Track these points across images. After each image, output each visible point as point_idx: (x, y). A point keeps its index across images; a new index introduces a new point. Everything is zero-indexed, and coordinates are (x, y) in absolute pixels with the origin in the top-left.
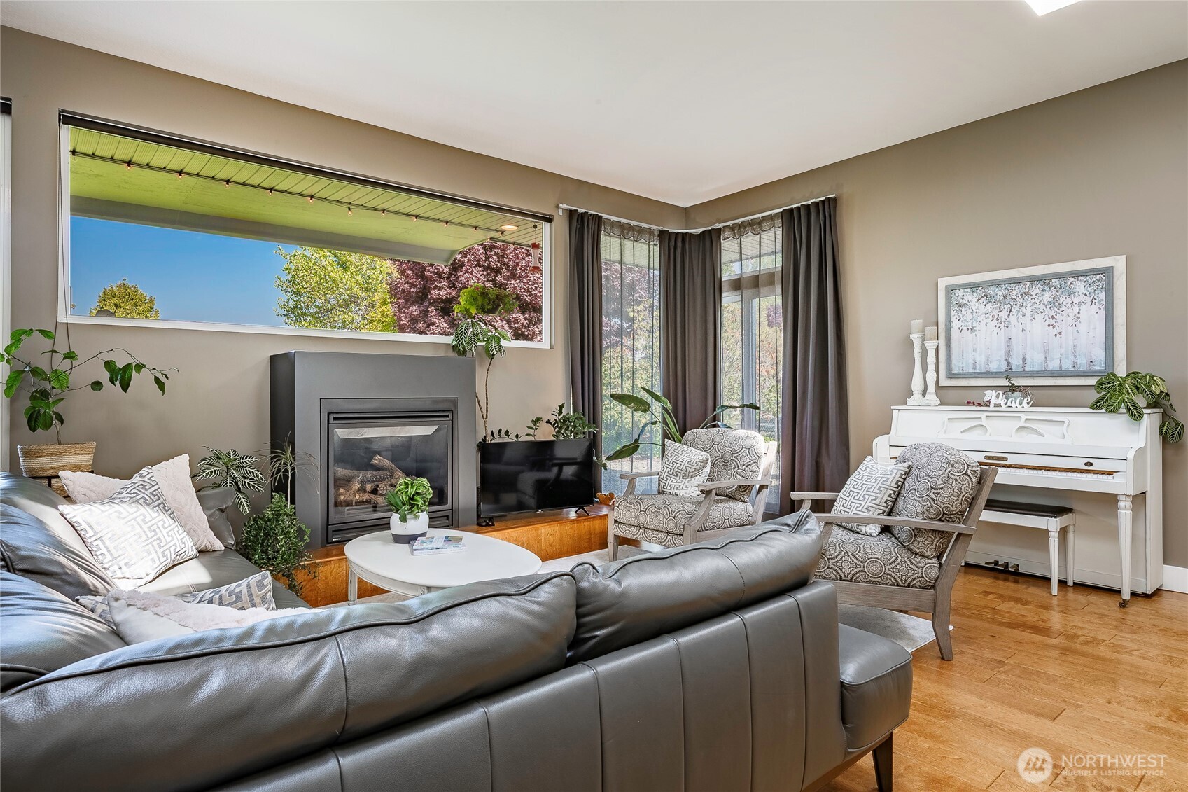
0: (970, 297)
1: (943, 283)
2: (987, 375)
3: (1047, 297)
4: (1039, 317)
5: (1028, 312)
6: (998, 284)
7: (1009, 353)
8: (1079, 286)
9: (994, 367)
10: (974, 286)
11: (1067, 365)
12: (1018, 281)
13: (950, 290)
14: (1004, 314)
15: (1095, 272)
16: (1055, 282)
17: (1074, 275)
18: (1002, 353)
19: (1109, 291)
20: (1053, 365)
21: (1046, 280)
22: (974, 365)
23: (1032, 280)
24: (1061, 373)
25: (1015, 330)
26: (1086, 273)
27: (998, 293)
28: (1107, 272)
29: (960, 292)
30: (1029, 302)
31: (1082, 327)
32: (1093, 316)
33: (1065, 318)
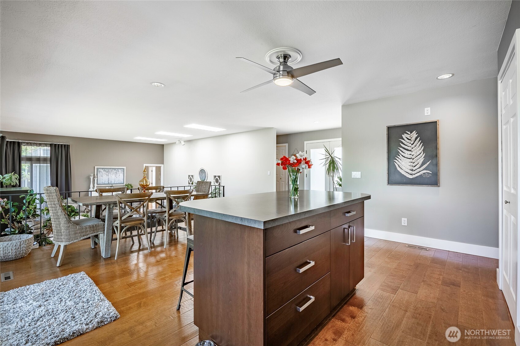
0: (102, 170)
1: (96, 167)
2: (105, 184)
3: (115, 172)
4: (113, 175)
5: (112, 174)
6: (107, 169)
7: (108, 180)
8: (120, 170)
9: (106, 183)
10: (102, 169)
11: (118, 183)
12: (110, 169)
13: (97, 169)
14: (108, 174)
15: (122, 169)
16: (116, 169)
17: (119, 169)
18: (107, 180)
19: (124, 172)
20: (116, 183)
21: (115, 169)
22: (102, 183)
23: (113, 169)
24: (117, 184)
25: (110, 177)
26: (121, 169)
27: (107, 170)
28: (124, 169)
29: (100, 169)
30: (112, 172)
31: (120, 177)
32: (122, 175)
33: (117, 176)
